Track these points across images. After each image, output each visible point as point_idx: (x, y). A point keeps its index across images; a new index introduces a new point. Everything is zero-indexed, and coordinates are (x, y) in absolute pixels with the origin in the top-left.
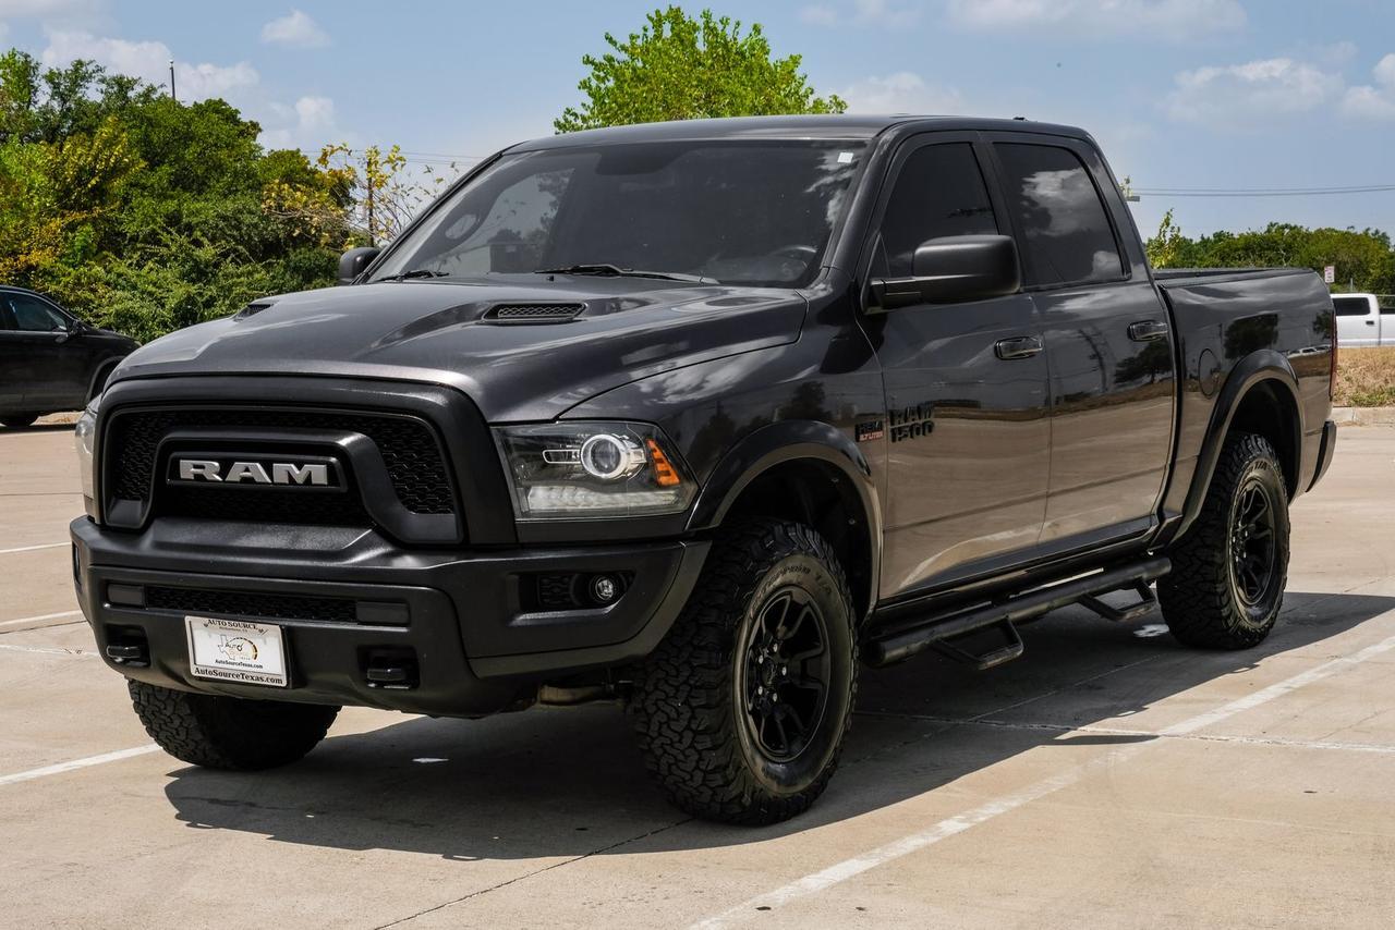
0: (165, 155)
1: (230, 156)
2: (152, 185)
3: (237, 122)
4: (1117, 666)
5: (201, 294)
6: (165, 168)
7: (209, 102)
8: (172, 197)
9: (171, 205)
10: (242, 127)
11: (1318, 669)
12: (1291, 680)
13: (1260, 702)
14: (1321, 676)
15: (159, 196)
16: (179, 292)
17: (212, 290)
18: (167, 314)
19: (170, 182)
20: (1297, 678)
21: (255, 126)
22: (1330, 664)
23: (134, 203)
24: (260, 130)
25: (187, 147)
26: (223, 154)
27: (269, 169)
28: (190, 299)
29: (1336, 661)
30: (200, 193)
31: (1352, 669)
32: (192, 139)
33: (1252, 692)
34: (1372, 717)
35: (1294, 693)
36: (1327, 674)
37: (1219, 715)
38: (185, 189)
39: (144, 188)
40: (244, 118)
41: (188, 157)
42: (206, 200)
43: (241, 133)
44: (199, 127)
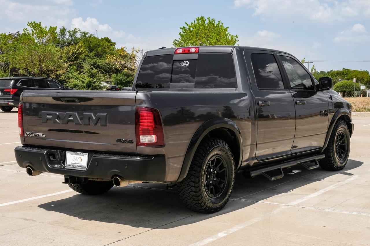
0: (94, 50)
1: (108, 50)
2: (90, 56)
3: (111, 42)
4: (282, 183)
5: (92, 81)
6: (94, 52)
7: (105, 38)
8: (94, 59)
9: (94, 60)
10: (112, 43)
11: (334, 185)
12: (326, 189)
13: (317, 195)
14: (334, 187)
15: (92, 58)
16: (87, 80)
17: (95, 80)
18: (85, 85)
19: (95, 55)
20: (328, 188)
21: (115, 43)
22: (337, 184)
23: (86, 60)
24: (116, 44)
25: (99, 48)
26: (107, 50)
27: (117, 53)
28: (90, 82)
29: (339, 183)
30: (101, 58)
31: (343, 185)
32: (100, 46)
33: (314, 192)
34: (346, 201)
35: (326, 193)
36: (336, 187)
37: (305, 199)
38: (98, 57)
39: (89, 57)
40: (112, 41)
41: (99, 50)
42: (102, 59)
43: (111, 45)
44: (101, 44)
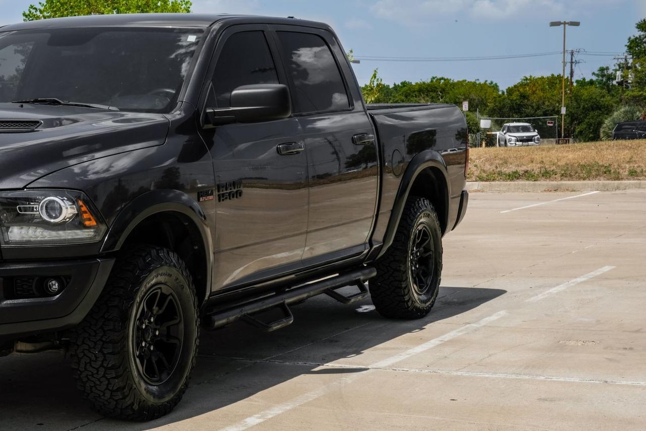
4: (346, 329)
11: (458, 330)
12: (444, 337)
13: (425, 349)
14: (460, 334)
20: (446, 335)
22: (465, 327)
29: (468, 325)
31: (476, 330)
33: (420, 344)
34: (487, 357)
35: (445, 344)
36: (463, 333)
37: (403, 357)
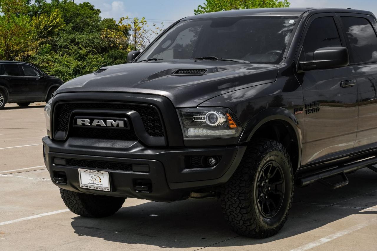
0: (71, 20)
1: (91, 20)
2: (66, 30)
3: (93, 9)
5: (81, 65)
6: (71, 24)
7: (84, 3)
8: (72, 34)
9: (72, 36)
10: (95, 11)
15: (68, 33)
16: (75, 64)
17: (85, 63)
18: (71, 71)
19: (72, 29)
21: (99, 11)
23: (61, 35)
24: (100, 12)
25: (77, 17)
26: (89, 20)
27: (103, 25)
28: (78, 66)
30: (81, 32)
32: (79, 15)
38: (77, 31)
39: (64, 30)
40: (96, 8)
41: (78, 21)
42: (84, 34)
43: (95, 13)
44: (82, 11)
